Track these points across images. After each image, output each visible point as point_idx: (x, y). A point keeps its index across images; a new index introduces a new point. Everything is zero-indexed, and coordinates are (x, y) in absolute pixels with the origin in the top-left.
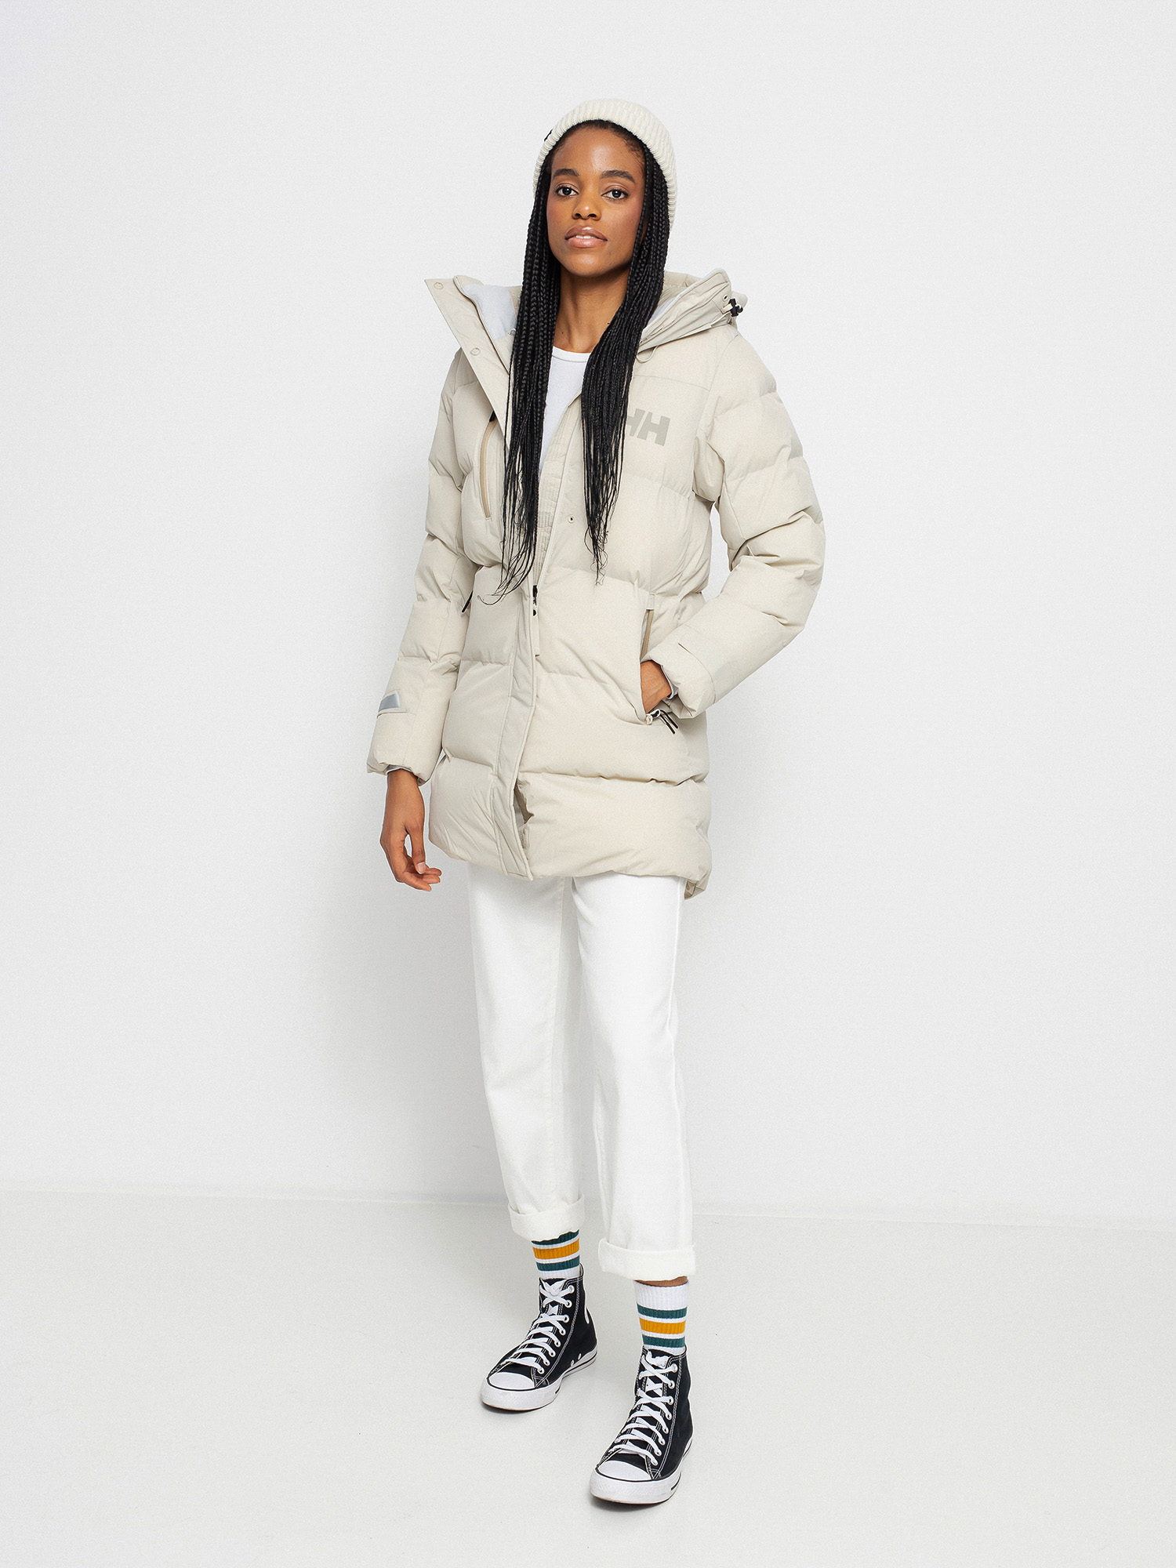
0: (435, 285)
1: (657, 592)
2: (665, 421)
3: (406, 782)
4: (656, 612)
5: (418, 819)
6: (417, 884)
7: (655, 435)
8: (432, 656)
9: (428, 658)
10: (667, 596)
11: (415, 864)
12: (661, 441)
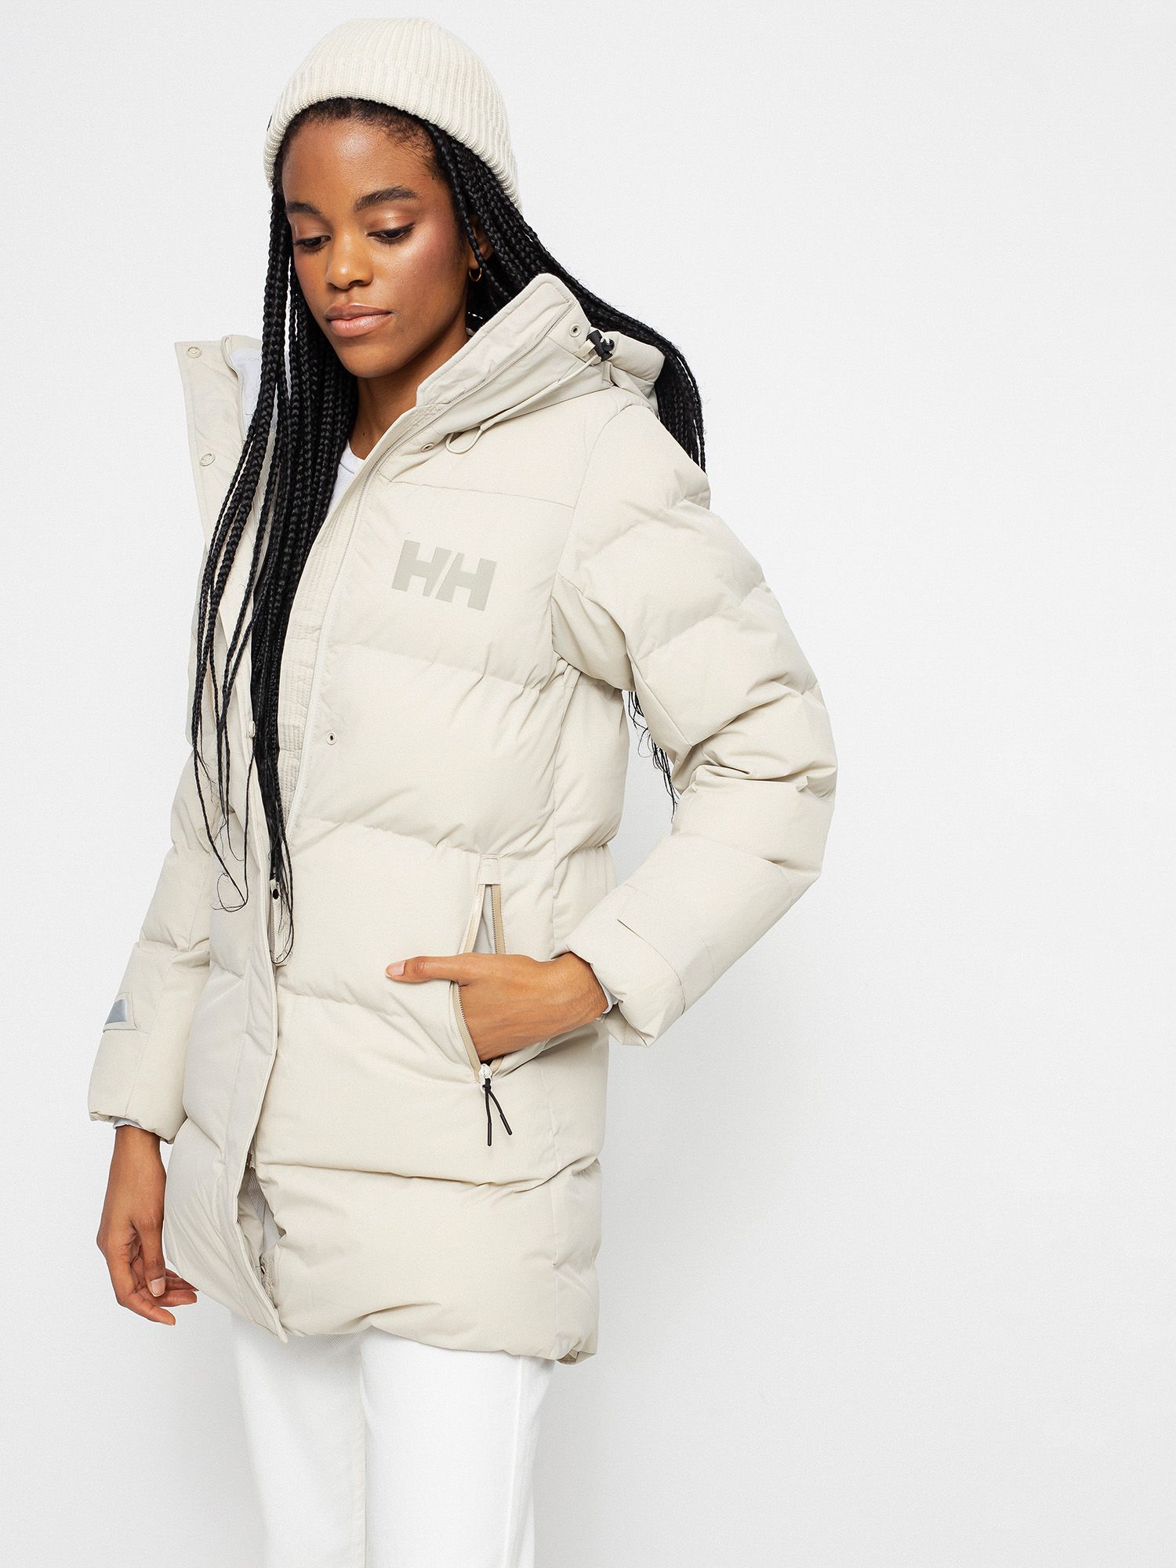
0: (192, 350)
1: (504, 852)
2: (487, 569)
3: (139, 1149)
4: (506, 884)
5: (152, 1210)
6: (151, 1313)
7: (468, 592)
8: (182, 943)
9: (175, 946)
10: (521, 858)
11: (148, 1280)
12: (478, 602)
